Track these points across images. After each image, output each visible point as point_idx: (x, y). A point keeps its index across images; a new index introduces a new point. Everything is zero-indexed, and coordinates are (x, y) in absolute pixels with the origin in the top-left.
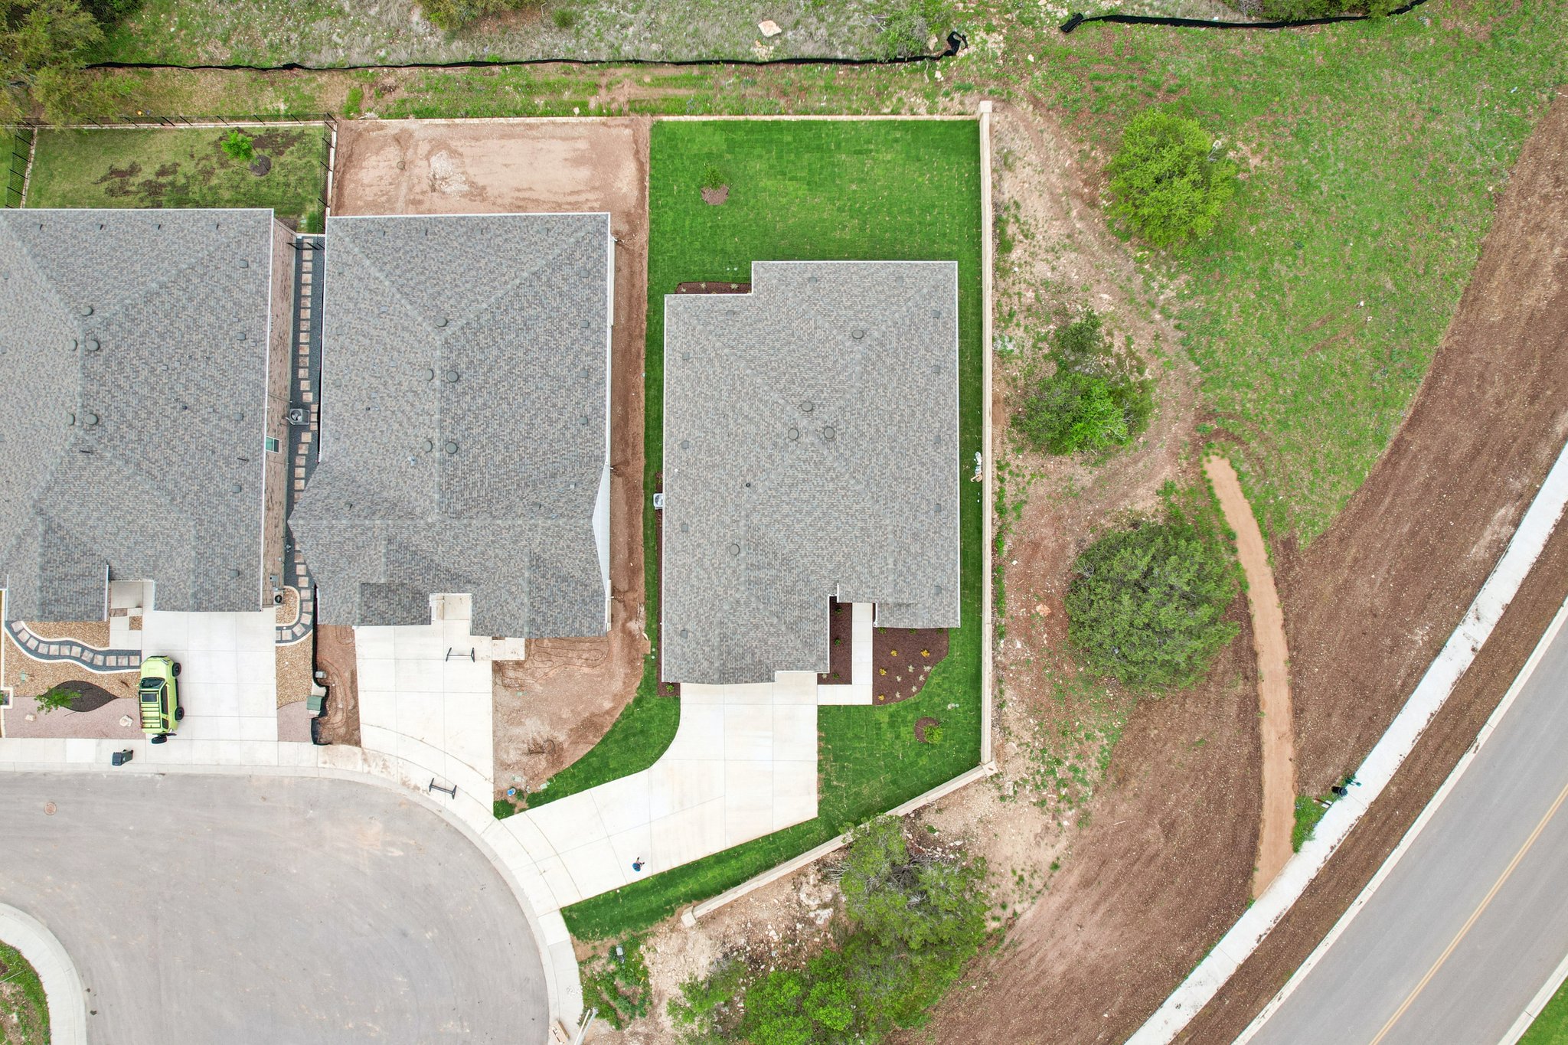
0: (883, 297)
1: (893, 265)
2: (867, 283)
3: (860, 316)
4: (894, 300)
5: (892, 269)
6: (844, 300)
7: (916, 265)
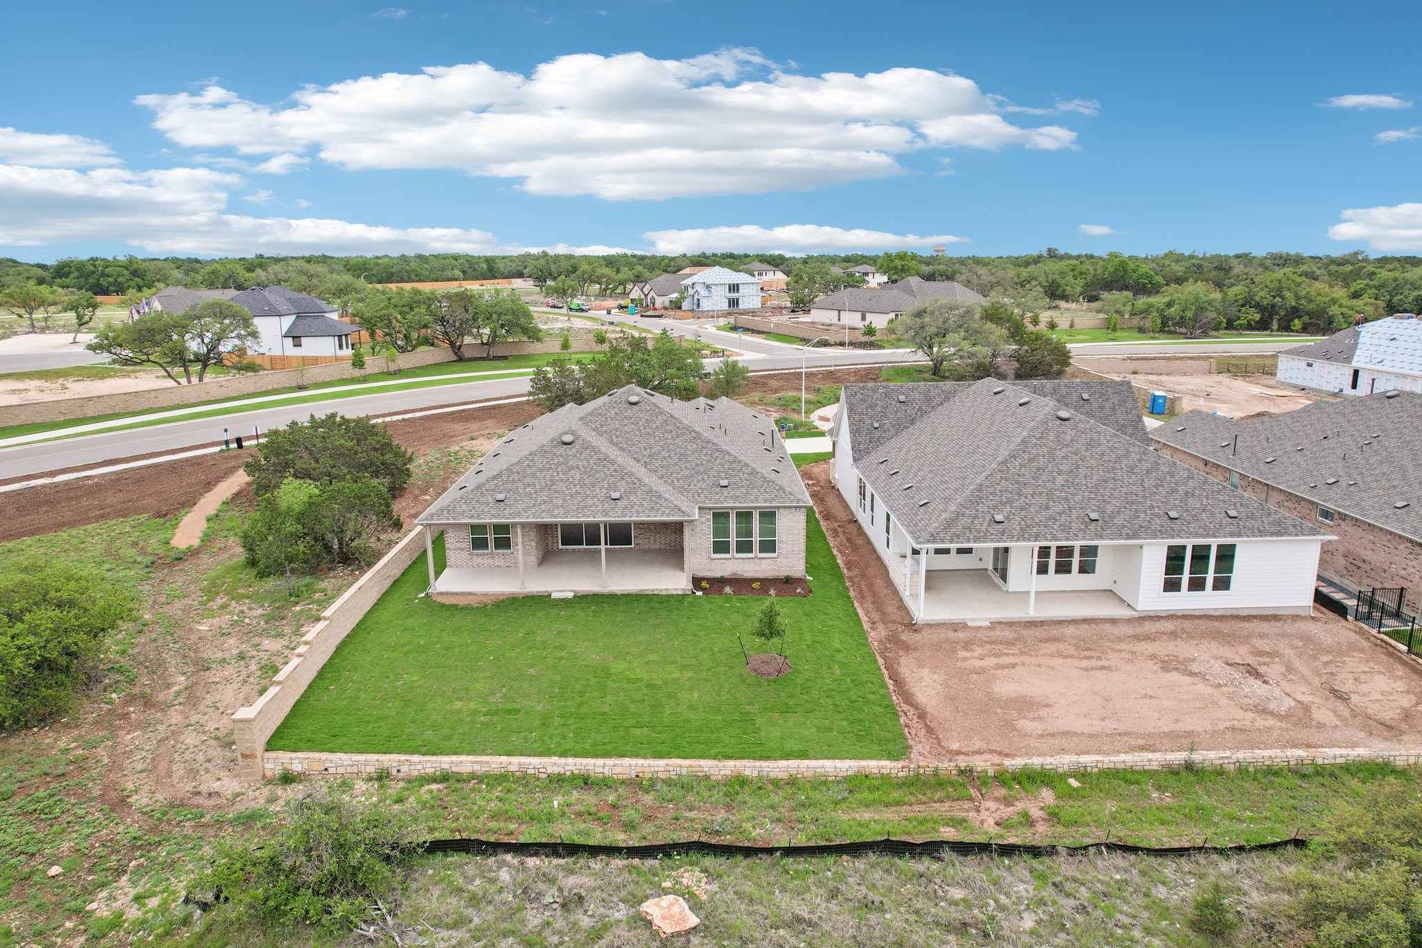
0: (528, 480)
1: (504, 517)
2: (543, 496)
3: (561, 460)
4: (516, 477)
5: (506, 512)
6: (578, 476)
7: (472, 517)
